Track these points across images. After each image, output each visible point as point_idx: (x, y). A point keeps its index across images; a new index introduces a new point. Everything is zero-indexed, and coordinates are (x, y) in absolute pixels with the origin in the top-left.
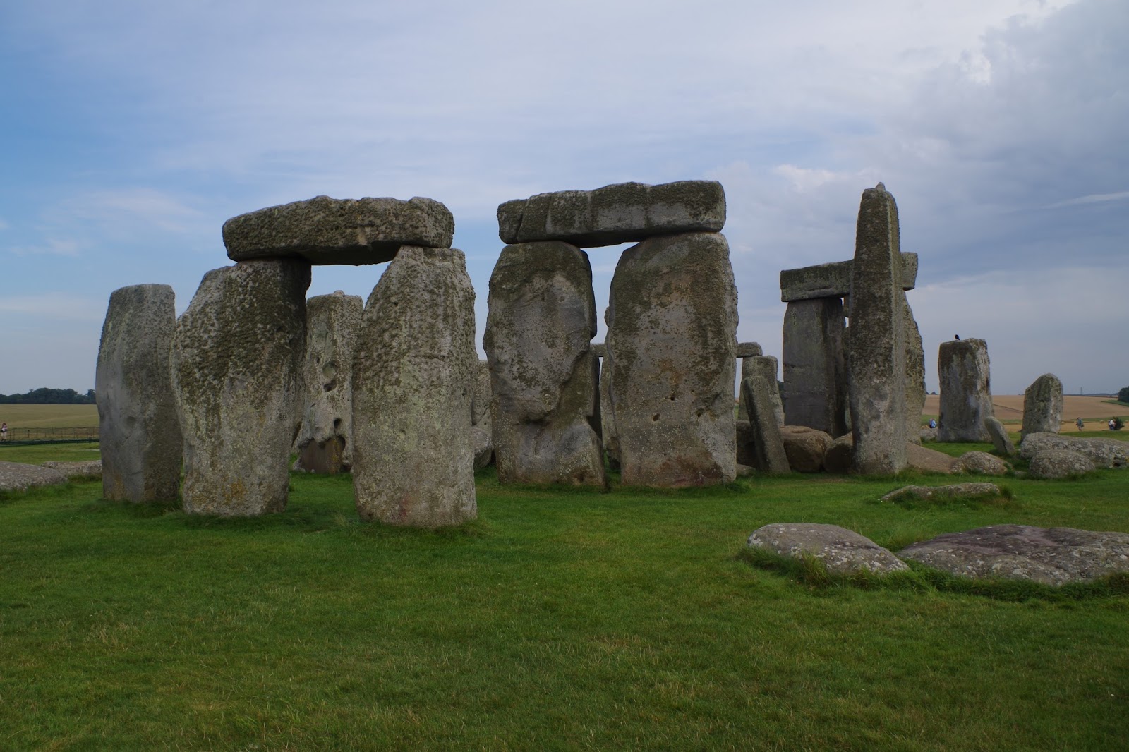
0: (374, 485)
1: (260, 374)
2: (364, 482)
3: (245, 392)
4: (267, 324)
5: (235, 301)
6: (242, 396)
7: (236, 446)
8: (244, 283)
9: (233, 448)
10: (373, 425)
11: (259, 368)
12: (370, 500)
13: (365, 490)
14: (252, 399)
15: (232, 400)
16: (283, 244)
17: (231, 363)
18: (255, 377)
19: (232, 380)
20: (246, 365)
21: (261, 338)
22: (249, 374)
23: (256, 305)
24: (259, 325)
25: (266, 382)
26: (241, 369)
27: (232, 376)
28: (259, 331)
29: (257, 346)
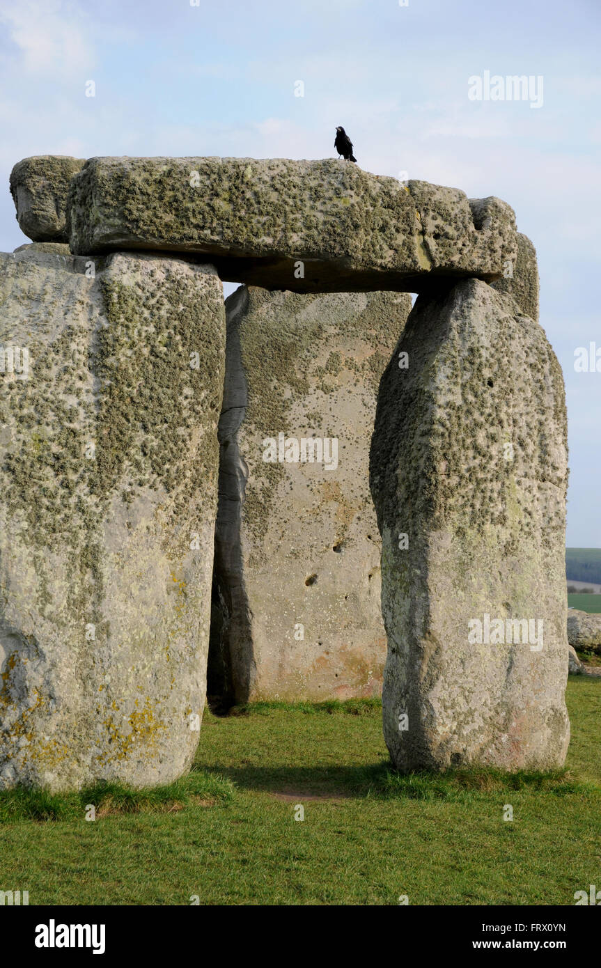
0: (461, 700)
1: (181, 488)
2: (445, 694)
3: (151, 524)
4: (202, 389)
5: (140, 335)
6: (145, 530)
7: (138, 634)
8: (152, 302)
9: (133, 639)
10: (460, 592)
11: (180, 474)
12: (454, 728)
13: (446, 708)
14: (164, 538)
15: (128, 539)
16: (269, 240)
17: (127, 463)
18: (173, 493)
19: (125, 497)
20: (157, 469)
21: (189, 417)
22: (161, 487)
23: (180, 349)
24: (188, 391)
25: (192, 505)
26: (147, 477)
27: (128, 489)
28: (185, 403)
29: (181, 431)
